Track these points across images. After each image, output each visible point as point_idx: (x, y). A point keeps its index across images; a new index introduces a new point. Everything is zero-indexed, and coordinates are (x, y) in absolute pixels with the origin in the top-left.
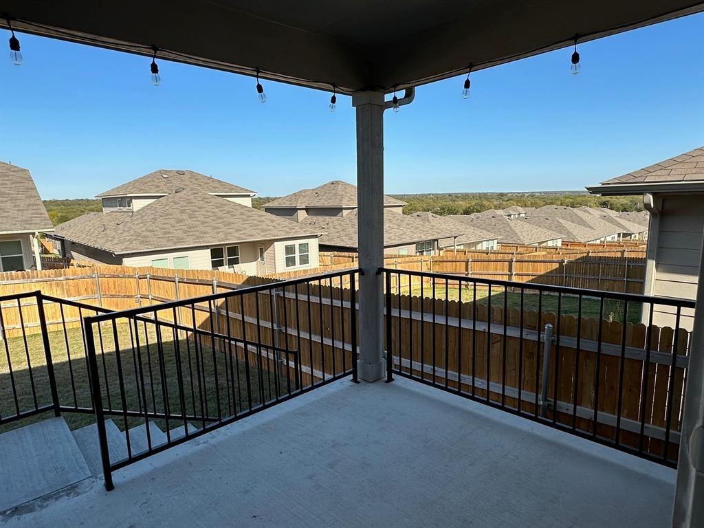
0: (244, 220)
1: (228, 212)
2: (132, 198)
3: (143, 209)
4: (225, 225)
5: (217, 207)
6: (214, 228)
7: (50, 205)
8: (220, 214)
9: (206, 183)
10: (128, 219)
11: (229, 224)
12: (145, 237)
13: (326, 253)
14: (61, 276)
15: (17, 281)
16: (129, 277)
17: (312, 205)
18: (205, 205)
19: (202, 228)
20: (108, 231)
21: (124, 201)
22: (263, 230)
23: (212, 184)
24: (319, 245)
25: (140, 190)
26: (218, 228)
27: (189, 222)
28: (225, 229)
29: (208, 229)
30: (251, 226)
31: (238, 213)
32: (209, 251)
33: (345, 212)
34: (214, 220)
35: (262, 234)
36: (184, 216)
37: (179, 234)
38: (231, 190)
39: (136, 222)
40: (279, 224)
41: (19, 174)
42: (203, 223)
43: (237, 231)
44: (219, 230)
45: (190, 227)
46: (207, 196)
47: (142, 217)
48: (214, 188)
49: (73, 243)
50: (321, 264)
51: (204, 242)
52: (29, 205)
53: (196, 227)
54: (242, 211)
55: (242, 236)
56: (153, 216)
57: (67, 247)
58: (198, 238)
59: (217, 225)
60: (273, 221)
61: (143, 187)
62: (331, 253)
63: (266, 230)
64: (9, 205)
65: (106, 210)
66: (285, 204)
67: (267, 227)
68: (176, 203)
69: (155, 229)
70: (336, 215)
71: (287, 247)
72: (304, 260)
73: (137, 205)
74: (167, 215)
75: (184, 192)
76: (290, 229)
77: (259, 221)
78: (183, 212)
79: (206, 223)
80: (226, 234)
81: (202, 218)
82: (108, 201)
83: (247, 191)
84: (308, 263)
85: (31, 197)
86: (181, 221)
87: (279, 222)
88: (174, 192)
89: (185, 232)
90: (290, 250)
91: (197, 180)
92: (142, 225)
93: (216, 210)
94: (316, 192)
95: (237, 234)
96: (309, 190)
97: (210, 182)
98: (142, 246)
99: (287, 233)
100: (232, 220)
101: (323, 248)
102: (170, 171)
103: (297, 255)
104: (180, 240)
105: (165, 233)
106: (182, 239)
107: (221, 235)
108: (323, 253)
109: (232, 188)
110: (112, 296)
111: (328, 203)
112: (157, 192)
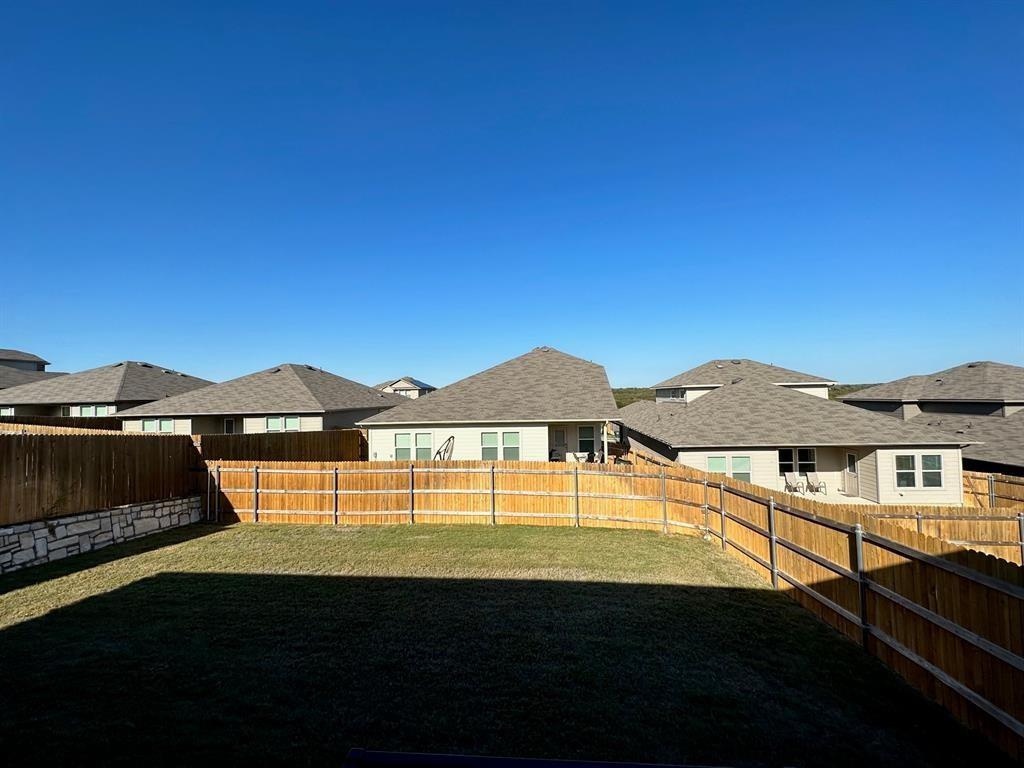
0: (825, 417)
1: (801, 406)
2: (686, 389)
3: (696, 400)
4: (799, 423)
5: (786, 400)
6: (785, 426)
7: (617, 392)
8: (790, 409)
9: (766, 372)
10: (681, 411)
11: (804, 421)
12: (701, 431)
13: (978, 474)
14: (630, 472)
15: (594, 472)
16: (697, 482)
17: (932, 397)
18: (770, 398)
19: (768, 424)
20: (663, 422)
21: (679, 392)
22: (857, 432)
23: (774, 373)
24: (964, 459)
25: (694, 382)
26: (790, 425)
27: (750, 417)
28: (798, 427)
29: (775, 426)
30: (837, 426)
31: (815, 408)
32: (777, 452)
33: (1009, 411)
34: (782, 416)
35: (858, 437)
36: (745, 410)
37: (741, 430)
38: (800, 379)
39: (691, 414)
40: (883, 425)
41: (597, 370)
42: (769, 418)
43: (817, 430)
44: (790, 428)
45: (752, 423)
46: (768, 387)
47: (697, 409)
48: (778, 377)
49: (630, 430)
50: (967, 489)
51: (771, 441)
52: (604, 396)
53: (759, 423)
54: (821, 404)
55: (824, 438)
56: (708, 409)
57: (624, 432)
58: (763, 436)
59: (787, 422)
60: (872, 420)
61: (697, 378)
62: (990, 474)
63: (862, 432)
64: (589, 396)
65: (659, 400)
66: (878, 395)
67: (862, 428)
68: (734, 395)
69: (712, 423)
70: (987, 414)
71: (899, 458)
72: (933, 480)
73: (690, 396)
74: (725, 408)
75: (743, 383)
76: (905, 432)
77: (848, 419)
78: (743, 404)
79: (772, 418)
80: (801, 434)
81: (766, 413)
82: (662, 392)
83: (822, 380)
84: (940, 485)
85: (605, 389)
86: (742, 415)
87: (883, 421)
88: (730, 382)
89: (747, 428)
90: (904, 463)
91: (755, 369)
92: (698, 418)
93: (785, 404)
94: (938, 380)
95: (817, 435)
96: (921, 377)
97: (772, 371)
98: (699, 441)
99: (900, 438)
100: (807, 416)
101: (969, 465)
102: (724, 361)
103: (919, 472)
104: (741, 437)
105: (723, 428)
106: (744, 436)
107: (794, 435)
108: (971, 473)
109: (800, 376)
110: (677, 501)
111: (967, 395)
112: (712, 383)
